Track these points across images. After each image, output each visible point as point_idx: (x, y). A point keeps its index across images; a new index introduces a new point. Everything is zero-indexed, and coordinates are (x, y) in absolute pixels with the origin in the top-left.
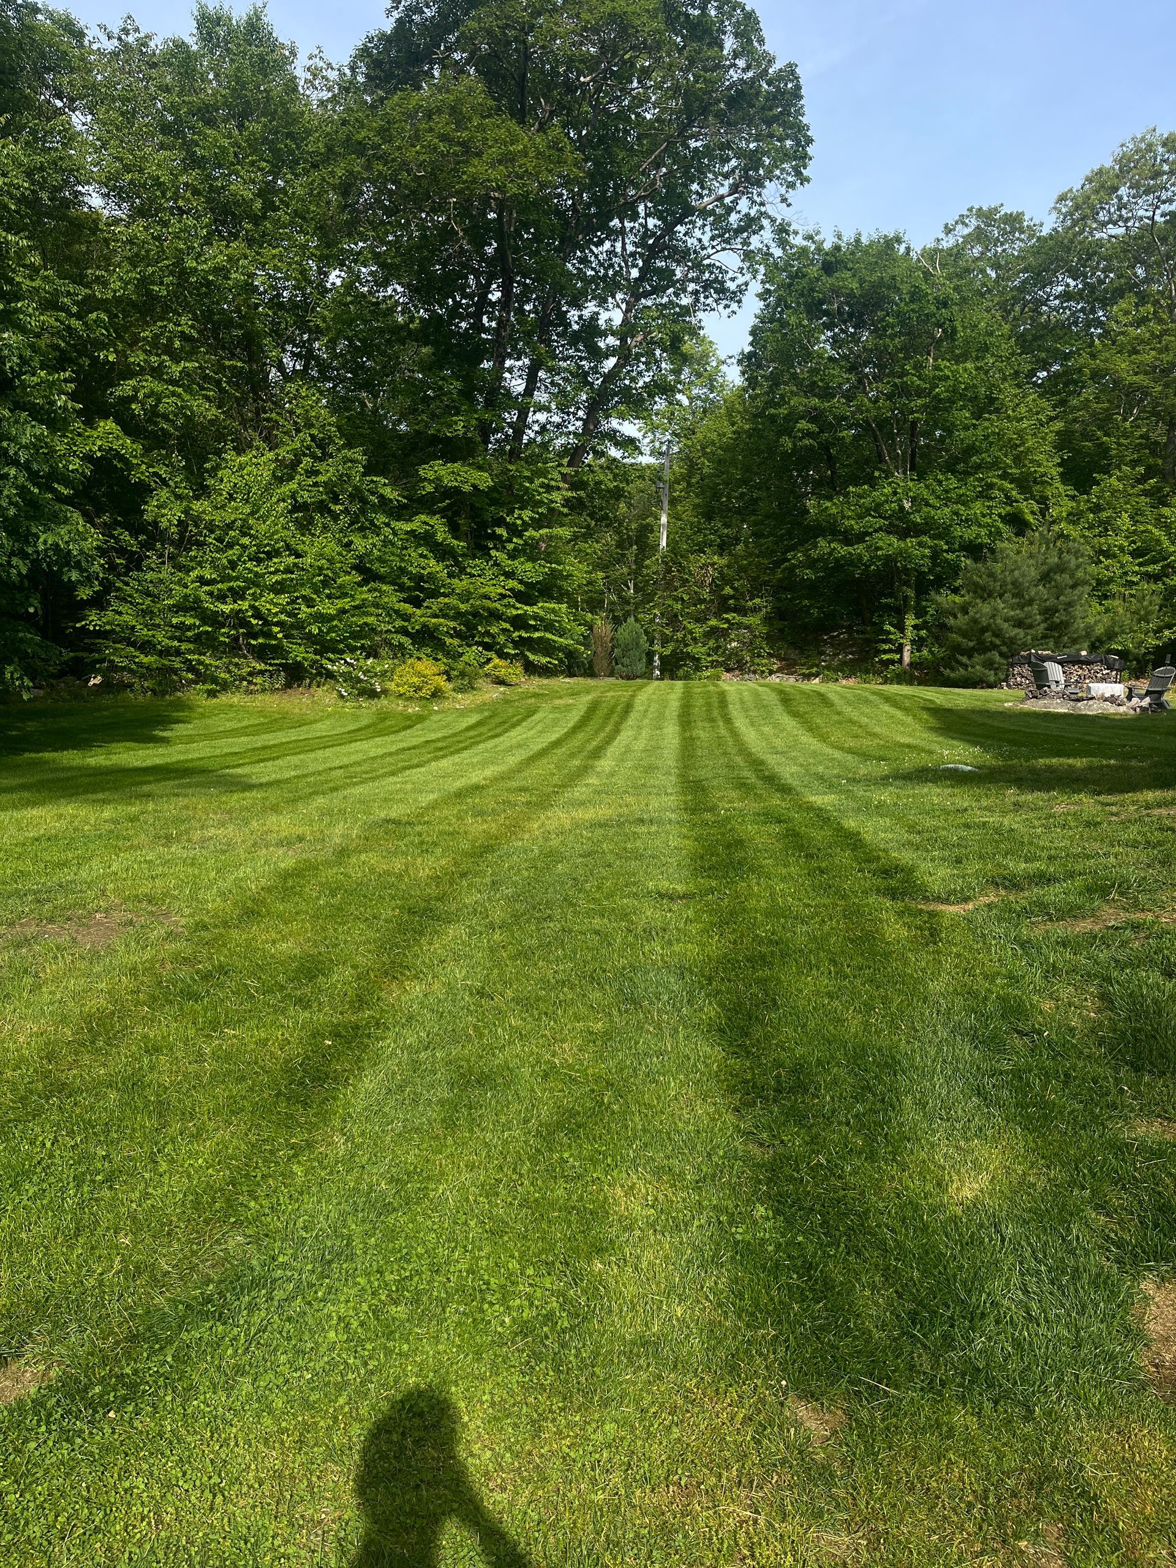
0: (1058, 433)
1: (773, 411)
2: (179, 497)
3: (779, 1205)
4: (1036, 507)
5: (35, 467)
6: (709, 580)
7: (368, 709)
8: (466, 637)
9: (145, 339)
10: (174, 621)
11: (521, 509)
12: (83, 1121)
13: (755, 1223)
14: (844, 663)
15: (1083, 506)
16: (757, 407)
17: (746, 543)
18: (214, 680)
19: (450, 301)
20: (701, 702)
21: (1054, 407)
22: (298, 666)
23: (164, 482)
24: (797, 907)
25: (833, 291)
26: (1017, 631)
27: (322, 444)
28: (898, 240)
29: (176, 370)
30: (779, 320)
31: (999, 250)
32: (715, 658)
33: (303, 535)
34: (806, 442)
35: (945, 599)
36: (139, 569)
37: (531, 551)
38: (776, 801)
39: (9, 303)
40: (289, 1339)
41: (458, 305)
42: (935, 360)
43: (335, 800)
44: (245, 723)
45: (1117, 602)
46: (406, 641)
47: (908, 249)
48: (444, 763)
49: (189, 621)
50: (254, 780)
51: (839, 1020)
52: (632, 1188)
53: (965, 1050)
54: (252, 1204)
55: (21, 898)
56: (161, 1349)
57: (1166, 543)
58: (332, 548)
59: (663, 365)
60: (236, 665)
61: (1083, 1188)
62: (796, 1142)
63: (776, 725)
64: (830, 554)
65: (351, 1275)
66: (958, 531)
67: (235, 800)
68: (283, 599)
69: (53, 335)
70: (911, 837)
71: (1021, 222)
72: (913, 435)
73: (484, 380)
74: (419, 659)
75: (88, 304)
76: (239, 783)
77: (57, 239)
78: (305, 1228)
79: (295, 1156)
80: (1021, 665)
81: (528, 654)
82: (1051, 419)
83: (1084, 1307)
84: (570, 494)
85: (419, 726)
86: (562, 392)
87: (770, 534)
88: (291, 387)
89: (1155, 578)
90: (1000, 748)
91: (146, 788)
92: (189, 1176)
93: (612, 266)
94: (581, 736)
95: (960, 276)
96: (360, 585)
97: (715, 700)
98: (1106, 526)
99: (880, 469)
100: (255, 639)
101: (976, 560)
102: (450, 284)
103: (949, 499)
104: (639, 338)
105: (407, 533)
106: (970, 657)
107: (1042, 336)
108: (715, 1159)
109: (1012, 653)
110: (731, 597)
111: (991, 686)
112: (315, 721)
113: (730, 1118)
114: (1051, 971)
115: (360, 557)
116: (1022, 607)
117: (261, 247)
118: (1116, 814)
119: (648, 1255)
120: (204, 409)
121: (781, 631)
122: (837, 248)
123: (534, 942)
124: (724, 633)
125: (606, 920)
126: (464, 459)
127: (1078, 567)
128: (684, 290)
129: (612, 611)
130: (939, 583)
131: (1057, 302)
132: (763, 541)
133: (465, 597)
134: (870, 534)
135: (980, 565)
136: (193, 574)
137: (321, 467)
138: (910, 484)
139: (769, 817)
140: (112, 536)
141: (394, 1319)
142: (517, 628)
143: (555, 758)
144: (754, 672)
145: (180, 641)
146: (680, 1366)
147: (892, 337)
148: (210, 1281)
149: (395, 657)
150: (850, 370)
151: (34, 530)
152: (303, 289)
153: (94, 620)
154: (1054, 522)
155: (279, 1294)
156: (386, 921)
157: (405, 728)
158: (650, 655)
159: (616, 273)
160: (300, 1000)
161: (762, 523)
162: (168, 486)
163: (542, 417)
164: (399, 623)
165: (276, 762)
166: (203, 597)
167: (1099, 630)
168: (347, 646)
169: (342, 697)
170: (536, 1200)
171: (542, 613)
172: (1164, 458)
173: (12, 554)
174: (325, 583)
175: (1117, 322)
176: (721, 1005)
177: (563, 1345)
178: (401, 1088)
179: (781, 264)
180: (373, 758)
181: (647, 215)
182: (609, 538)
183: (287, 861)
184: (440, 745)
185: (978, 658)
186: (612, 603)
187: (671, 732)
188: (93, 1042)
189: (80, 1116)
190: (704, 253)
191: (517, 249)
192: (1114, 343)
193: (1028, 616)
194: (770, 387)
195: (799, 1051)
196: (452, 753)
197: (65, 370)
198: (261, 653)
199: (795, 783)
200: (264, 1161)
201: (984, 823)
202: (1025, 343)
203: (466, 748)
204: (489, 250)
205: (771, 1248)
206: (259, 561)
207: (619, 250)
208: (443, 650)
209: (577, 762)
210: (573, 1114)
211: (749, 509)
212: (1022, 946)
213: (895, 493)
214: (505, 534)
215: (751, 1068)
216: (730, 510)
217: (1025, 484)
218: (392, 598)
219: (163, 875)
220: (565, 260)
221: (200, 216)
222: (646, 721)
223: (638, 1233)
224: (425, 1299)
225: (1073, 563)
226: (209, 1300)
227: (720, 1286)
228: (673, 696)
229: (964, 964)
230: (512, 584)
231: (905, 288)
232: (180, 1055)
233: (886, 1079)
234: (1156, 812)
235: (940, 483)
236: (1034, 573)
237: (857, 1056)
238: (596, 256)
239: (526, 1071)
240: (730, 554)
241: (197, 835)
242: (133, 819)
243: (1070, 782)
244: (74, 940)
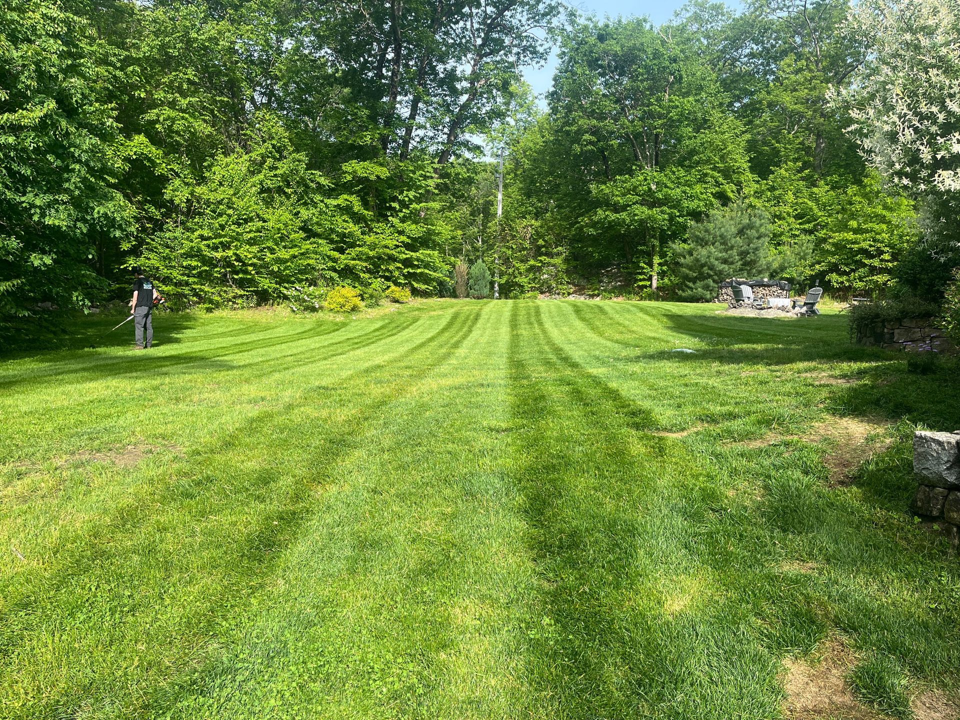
0: (748, 141)
1: (567, 128)
2: (187, 184)
3: (559, 617)
4: (734, 188)
5: (92, 164)
6: (528, 236)
7: (311, 319)
8: (375, 272)
9: (164, 83)
10: (185, 264)
11: (408, 190)
12: (116, 574)
13: (543, 628)
14: (615, 288)
15: (763, 188)
16: (558, 126)
17: (552, 212)
18: (211, 302)
19: (362, 59)
20: (524, 312)
21: (745, 125)
22: (265, 292)
23: (177, 175)
24: (577, 436)
25: (605, 53)
26: (723, 266)
27: (279, 150)
28: (645, 21)
29: (184, 102)
30: (571, 71)
31: (709, 26)
32: (533, 285)
33: (268, 208)
34: (589, 147)
35: (678, 246)
36: (161, 230)
37: (414, 217)
38: (568, 372)
39: (75, 60)
40: (245, 705)
41: (366, 61)
42: (669, 95)
43: (287, 375)
44: (231, 329)
45: (786, 248)
46: (335, 275)
47: (652, 27)
48: (358, 352)
49: (194, 263)
50: (235, 364)
51: (600, 504)
52: (466, 608)
53: (679, 521)
54: (224, 623)
55: (79, 437)
56: (164, 713)
57: (816, 210)
58: (287, 216)
59: (498, 100)
60: (225, 291)
61: (748, 603)
62: (570, 578)
63: (571, 326)
64: (605, 218)
65: (286, 665)
66: (685, 204)
67: (222, 376)
68: (255, 249)
69: (105, 81)
70: (650, 392)
71: (722, 9)
72: (656, 143)
73: (383, 109)
74: (343, 287)
75: (127, 62)
76: (225, 366)
77: (107, 20)
78: (257, 637)
79: (253, 593)
80: (727, 287)
81: (413, 283)
82: (744, 132)
83: (746, 675)
84: (439, 181)
85: (343, 329)
86: (434, 117)
87: (567, 206)
88: (260, 114)
89: (810, 232)
90: (711, 338)
91: (164, 369)
92: (184, 607)
93: (464, 37)
94: (446, 334)
95: (684, 43)
96: (305, 239)
97: (532, 311)
98: (778, 200)
99: (636, 165)
100: (237, 274)
101: (697, 222)
102: (360, 48)
103: (680, 183)
104: (482, 82)
105: (335, 206)
106: (694, 283)
107: (736, 81)
108: (519, 589)
109: (720, 279)
110: (543, 246)
111: (707, 301)
112: (276, 327)
113: (531, 564)
114: (734, 472)
115: (305, 221)
116: (726, 251)
117: (239, 24)
118: (779, 377)
119: (475, 648)
120: (203, 128)
121: (575, 267)
122: (607, 26)
123: (409, 459)
124: (539, 269)
125: (455, 445)
126: (371, 159)
127: (761, 225)
128: (511, 52)
129: (467, 255)
130: (674, 236)
131: (746, 59)
132: (563, 211)
133: (373, 247)
134: (630, 206)
135: (699, 225)
136: (196, 234)
137: (279, 164)
138: (655, 174)
139: (563, 381)
140: (144, 210)
141: (312, 691)
142: (406, 267)
143: (430, 350)
144: (559, 294)
145: (188, 276)
146: (492, 715)
147: (642, 81)
148: (195, 671)
149: (328, 285)
150: (616, 102)
151: (92, 205)
152: (267, 51)
153: (131, 262)
154: (745, 198)
155: (239, 678)
156: (315, 448)
157: (334, 331)
158: (492, 283)
159: (467, 42)
160: (259, 497)
161: (562, 199)
162: (180, 177)
163: (421, 132)
164: (330, 264)
165: (250, 353)
166: (203, 248)
167: (775, 265)
168: (296, 279)
169: (294, 311)
170: (405, 617)
171: (422, 257)
172: (814, 157)
173: (77, 220)
174: (282, 239)
175: (784, 71)
176: (527, 496)
177: (420, 704)
178: (321, 550)
179: (572, 36)
180: (312, 350)
181: (487, 5)
182: (465, 210)
183: (253, 412)
184: (356, 341)
185: (699, 284)
186: (468, 251)
187: (505, 332)
188: (124, 526)
189: (114, 571)
190: (522, 28)
191: (403, 26)
192: (782, 84)
193: (731, 257)
194: (566, 113)
195: (574, 523)
196: (364, 346)
197: (111, 103)
198: (241, 284)
199: (580, 361)
200: (233, 596)
201: (697, 384)
202: (726, 85)
203: (373, 343)
204: (386, 27)
205: (551, 643)
206: (239, 225)
207: (469, 27)
208: (359, 281)
209: (444, 350)
210: (430, 564)
211: (554, 190)
212: (716, 457)
213: (646, 180)
214: (398, 207)
215: (544, 534)
216: (542, 191)
217: (728, 173)
218: (325, 248)
219: (173, 422)
220: (434, 33)
221: (200, 5)
222: (489, 325)
223: (468, 635)
224: (333, 678)
225: (758, 223)
226: (194, 683)
227: (519, 667)
228: (506, 309)
229: (679, 469)
230: (403, 238)
231: (649, 51)
232: (180, 532)
233: (629, 540)
234: (804, 375)
235: (674, 173)
236: (734, 230)
237: (611, 526)
238: (455, 31)
239: (401, 538)
240: (542, 219)
241: (195, 398)
242: (156, 388)
243: (752, 358)
244: (113, 463)
